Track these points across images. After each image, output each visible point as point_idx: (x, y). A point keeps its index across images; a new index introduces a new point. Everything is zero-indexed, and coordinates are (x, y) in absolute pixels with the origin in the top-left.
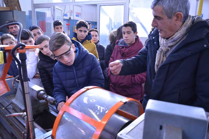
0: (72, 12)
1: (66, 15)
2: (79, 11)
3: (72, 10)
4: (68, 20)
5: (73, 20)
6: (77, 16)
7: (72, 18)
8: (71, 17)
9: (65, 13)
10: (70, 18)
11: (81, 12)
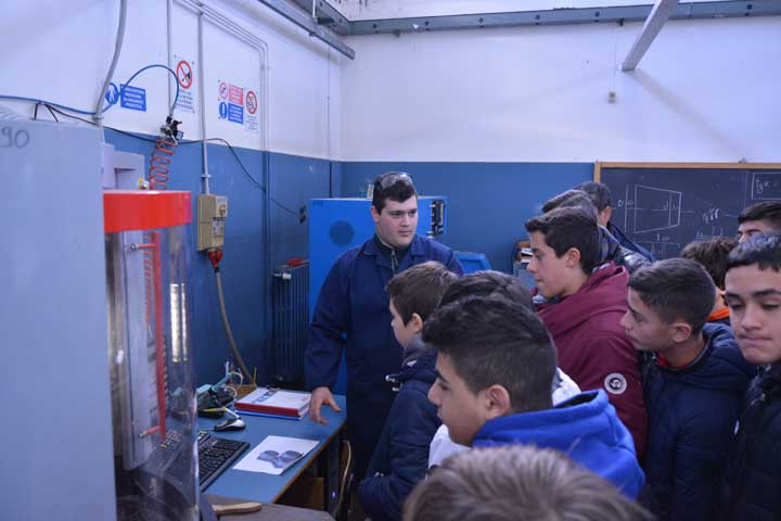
0: (189, 76)
1: (129, 96)
2: (246, 80)
3: (191, 57)
4: (154, 141)
5: (201, 143)
6: (227, 112)
7: (189, 132)
8: (175, 117)
9: (119, 79)
10: (172, 127)
11: (256, 89)
